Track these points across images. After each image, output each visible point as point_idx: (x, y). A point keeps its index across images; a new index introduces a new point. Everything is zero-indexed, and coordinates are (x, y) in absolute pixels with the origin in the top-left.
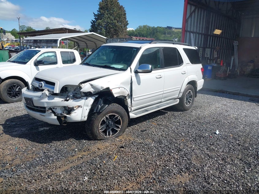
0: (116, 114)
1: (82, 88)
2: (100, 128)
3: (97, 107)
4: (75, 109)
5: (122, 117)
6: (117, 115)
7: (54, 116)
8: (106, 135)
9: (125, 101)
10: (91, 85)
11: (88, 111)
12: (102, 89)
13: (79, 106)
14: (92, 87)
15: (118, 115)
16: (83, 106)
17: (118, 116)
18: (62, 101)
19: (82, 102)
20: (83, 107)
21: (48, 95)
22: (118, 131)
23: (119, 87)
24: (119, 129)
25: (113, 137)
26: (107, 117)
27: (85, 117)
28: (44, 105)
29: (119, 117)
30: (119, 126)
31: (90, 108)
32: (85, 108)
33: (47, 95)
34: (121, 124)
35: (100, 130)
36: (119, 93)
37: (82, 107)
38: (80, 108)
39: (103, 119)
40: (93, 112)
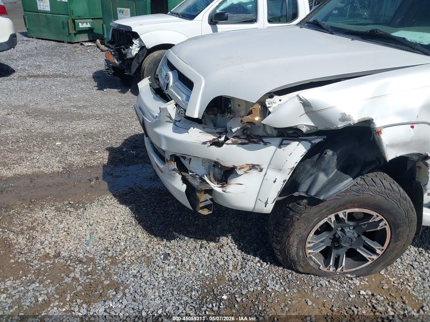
0: (375, 214)
1: (270, 113)
2: (311, 245)
3: (312, 177)
4: (239, 172)
5: (394, 226)
6: (376, 216)
7: (181, 182)
8: (327, 264)
9: (420, 167)
10: (306, 104)
11: (279, 186)
12: (341, 125)
13: (253, 167)
14: (307, 113)
15: (380, 217)
16: (265, 166)
17: (381, 220)
18: (205, 143)
19: (264, 154)
20: (264, 171)
21: (173, 117)
22: (370, 262)
23: (415, 120)
24: (375, 257)
25: (349, 276)
26: (341, 215)
27: (266, 203)
28: (161, 145)
29: (385, 221)
30: (376, 248)
31: (287, 178)
32: (272, 174)
33: (170, 117)
34: (386, 245)
35: (310, 248)
36: (405, 144)
37: (261, 170)
38: (254, 172)
39: (326, 220)
40: (296, 194)
